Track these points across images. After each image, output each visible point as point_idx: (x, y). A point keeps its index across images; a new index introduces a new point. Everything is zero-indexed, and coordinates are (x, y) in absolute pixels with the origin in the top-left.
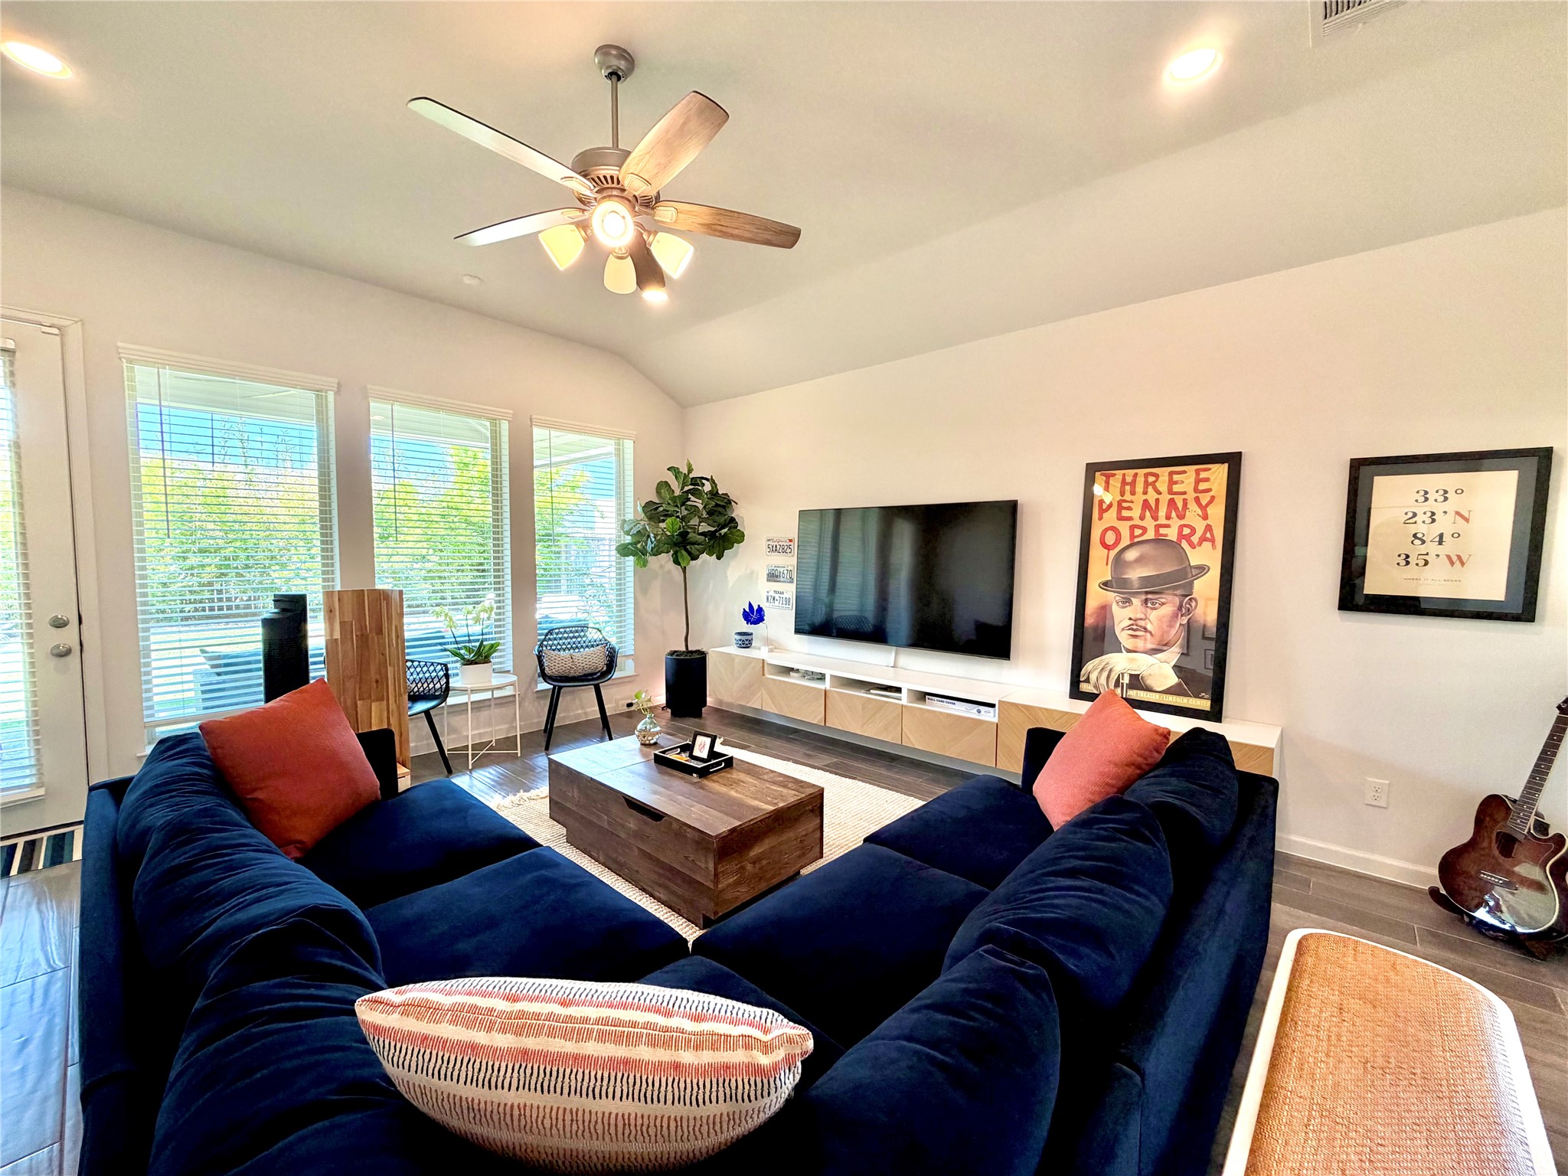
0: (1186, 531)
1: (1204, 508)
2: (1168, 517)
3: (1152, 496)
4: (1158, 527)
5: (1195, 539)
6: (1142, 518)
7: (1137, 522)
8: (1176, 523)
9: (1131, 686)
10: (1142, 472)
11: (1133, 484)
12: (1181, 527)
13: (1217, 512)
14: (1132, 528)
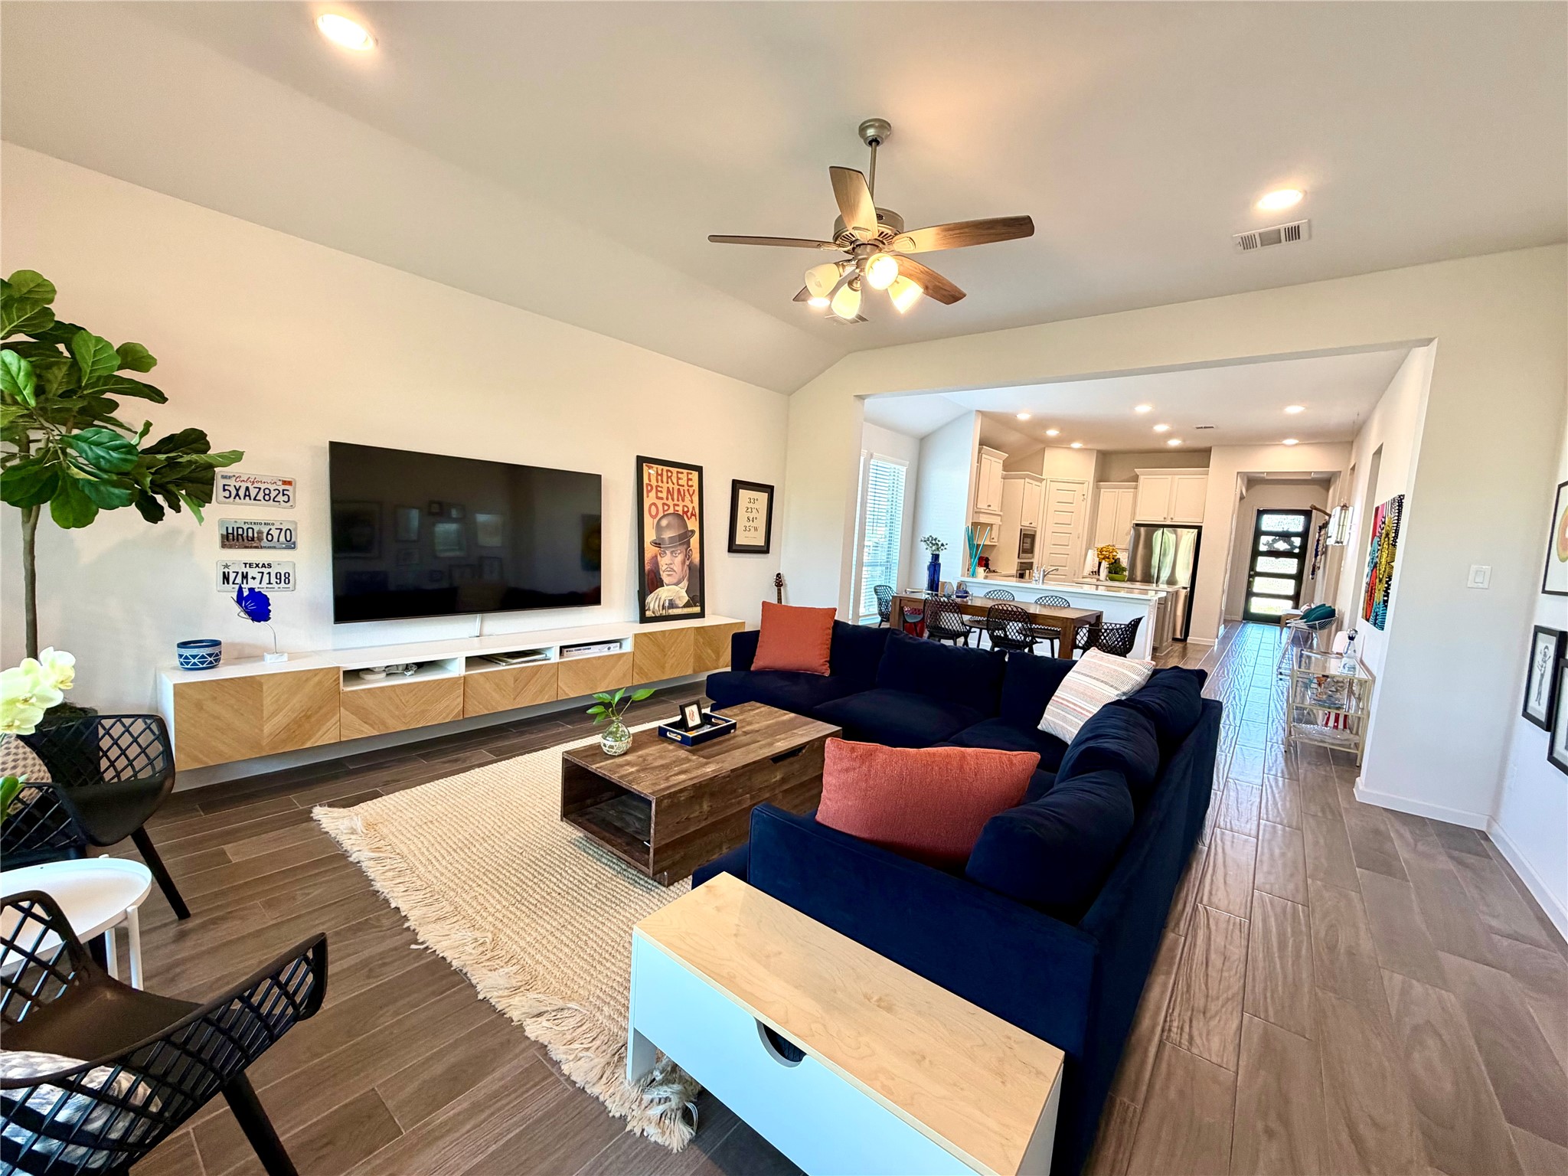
0: (686, 509)
1: (691, 496)
2: (678, 500)
3: (670, 485)
4: (675, 505)
5: (689, 514)
6: (667, 499)
7: (665, 501)
8: (681, 503)
9: (669, 608)
10: (665, 468)
11: (662, 475)
12: (684, 506)
13: (696, 498)
14: (664, 504)
